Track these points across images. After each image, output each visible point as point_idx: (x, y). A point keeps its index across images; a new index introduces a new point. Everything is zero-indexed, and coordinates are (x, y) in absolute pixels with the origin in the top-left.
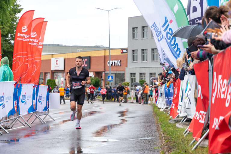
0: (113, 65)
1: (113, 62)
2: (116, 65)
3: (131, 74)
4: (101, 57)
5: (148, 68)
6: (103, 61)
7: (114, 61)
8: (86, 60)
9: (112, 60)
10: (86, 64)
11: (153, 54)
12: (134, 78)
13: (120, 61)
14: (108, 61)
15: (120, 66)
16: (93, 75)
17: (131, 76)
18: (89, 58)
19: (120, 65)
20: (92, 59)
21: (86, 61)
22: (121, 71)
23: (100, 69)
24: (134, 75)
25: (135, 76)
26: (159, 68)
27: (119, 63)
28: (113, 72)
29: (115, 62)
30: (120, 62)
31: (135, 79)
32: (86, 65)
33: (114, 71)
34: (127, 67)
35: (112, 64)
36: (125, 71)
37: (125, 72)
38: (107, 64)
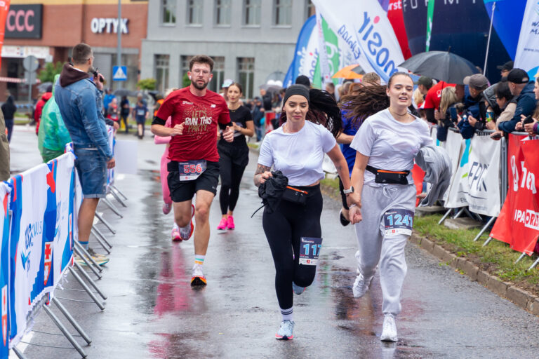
0: (108, 30)
1: (106, 24)
2: (115, 30)
3: (157, 56)
4: (73, 7)
5: (205, 44)
6: (78, 19)
7: (109, 21)
8: (31, 13)
9: (105, 17)
10: (30, 24)
11: (218, 6)
12: (164, 67)
13: (126, 20)
14: (92, 18)
15: (128, 33)
16: (50, 54)
17: (157, 63)
18: (38, 10)
19: (125, 31)
20: (48, 13)
21: (30, 17)
22: (129, 47)
23: (71, 39)
24: (165, 60)
25: (167, 64)
26: (234, 45)
27: (123, 28)
28: (106, 50)
29: (112, 25)
30: (128, 24)
31: (167, 71)
32: (30, 28)
33: (109, 46)
34: (145, 36)
35: (104, 29)
36: (139, 47)
37: (140, 51)
38: (90, 27)
